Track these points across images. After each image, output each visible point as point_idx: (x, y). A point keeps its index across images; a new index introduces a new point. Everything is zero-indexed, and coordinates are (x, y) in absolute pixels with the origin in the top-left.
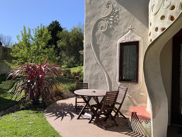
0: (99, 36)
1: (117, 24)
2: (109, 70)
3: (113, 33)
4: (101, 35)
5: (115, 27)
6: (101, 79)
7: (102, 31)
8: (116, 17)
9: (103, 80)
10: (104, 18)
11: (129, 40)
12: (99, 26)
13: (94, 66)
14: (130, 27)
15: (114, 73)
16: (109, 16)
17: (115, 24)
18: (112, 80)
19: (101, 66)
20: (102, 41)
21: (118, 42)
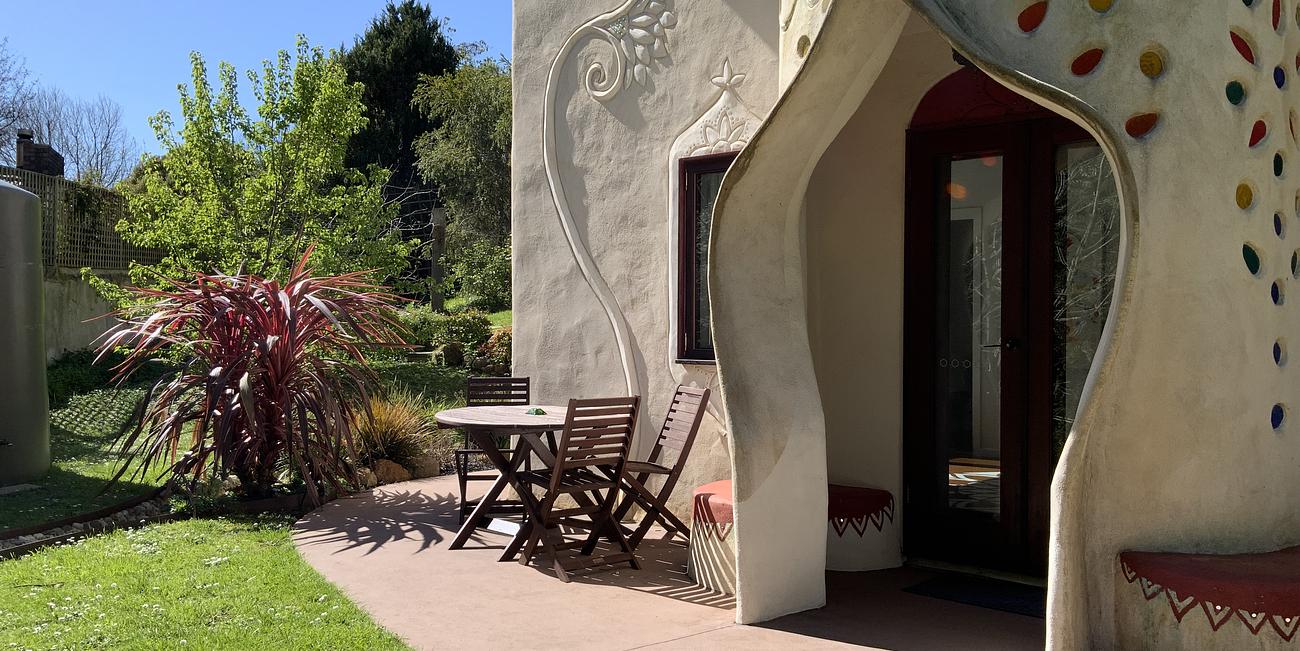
0: (582, 124)
1: (666, 60)
2: (633, 302)
3: (647, 104)
4: (594, 115)
5: (658, 72)
6: (598, 352)
7: (595, 97)
8: (663, 19)
9: (604, 356)
10: (605, 24)
11: (722, 143)
12: (581, 68)
13: (561, 286)
14: (725, 79)
15: (659, 318)
16: (627, 18)
17: (660, 58)
18: (649, 356)
19: (594, 286)
20: (599, 146)
21: (673, 153)
